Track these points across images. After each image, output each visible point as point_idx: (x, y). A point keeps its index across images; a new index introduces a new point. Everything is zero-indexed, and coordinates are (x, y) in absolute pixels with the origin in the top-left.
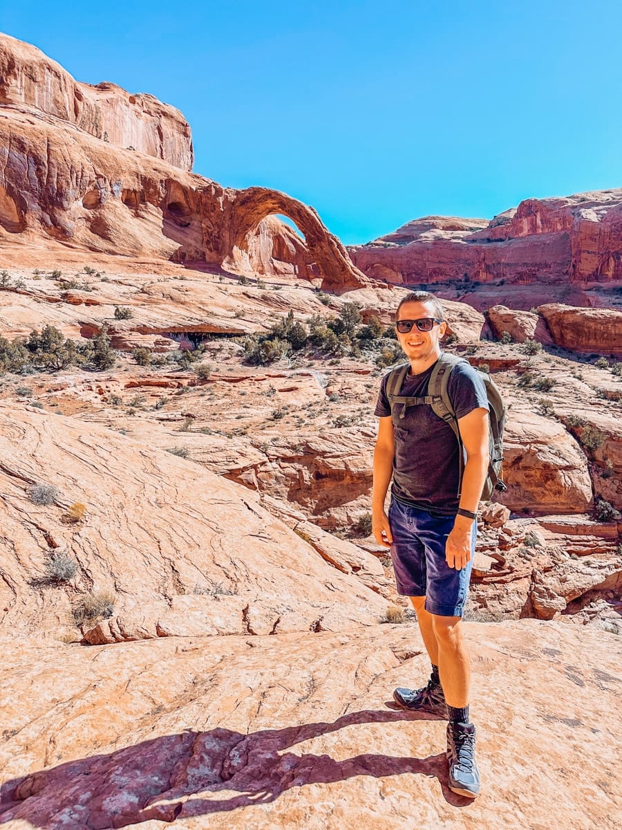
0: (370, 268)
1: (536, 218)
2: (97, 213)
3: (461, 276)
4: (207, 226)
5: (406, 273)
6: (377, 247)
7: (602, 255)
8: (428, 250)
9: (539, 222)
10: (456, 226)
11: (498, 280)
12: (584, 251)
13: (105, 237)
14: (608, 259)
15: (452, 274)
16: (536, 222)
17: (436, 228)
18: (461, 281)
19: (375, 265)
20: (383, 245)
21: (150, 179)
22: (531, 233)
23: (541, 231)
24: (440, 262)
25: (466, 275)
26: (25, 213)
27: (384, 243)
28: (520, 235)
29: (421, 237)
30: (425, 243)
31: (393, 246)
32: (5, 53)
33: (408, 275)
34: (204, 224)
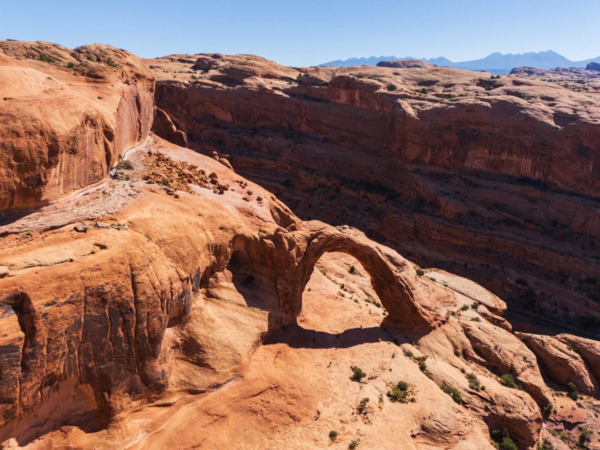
0: (201, 105)
1: (354, 94)
2: (185, 332)
3: (285, 125)
4: (284, 288)
5: (235, 115)
6: (206, 87)
7: (423, 146)
8: (255, 97)
9: (357, 97)
10: (272, 74)
11: (321, 136)
12: (409, 141)
13: (202, 364)
14: (427, 149)
15: (277, 122)
16: (354, 96)
17: (257, 75)
18: (285, 129)
19: (206, 103)
20: (210, 85)
21: (221, 246)
22: (349, 104)
23: (358, 105)
24: (266, 110)
25: (289, 124)
26: (110, 394)
27: (211, 82)
28: (337, 101)
29: (246, 83)
30: (250, 90)
31: (221, 87)
32: (42, 134)
33: (237, 116)
34: (280, 285)
